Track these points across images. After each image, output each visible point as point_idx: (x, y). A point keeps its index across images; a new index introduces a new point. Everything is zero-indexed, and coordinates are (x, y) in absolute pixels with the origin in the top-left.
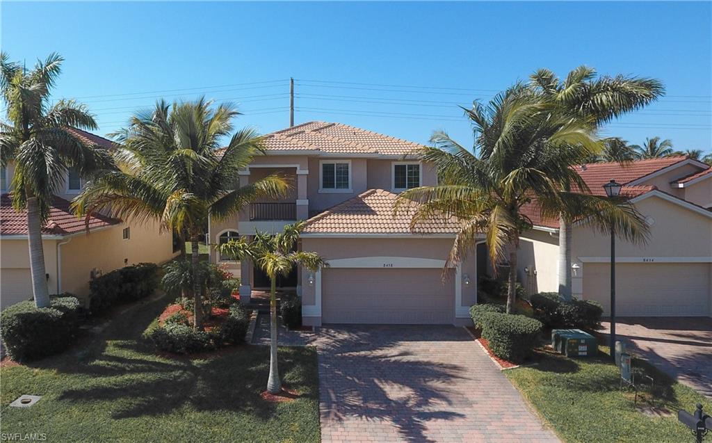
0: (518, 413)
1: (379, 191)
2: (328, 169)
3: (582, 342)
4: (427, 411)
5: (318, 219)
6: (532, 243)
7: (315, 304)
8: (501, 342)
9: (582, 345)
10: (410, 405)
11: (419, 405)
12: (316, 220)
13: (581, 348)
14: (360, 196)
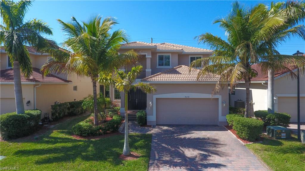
0: (257, 167)
1: (183, 66)
2: (161, 58)
3: (283, 131)
4: (206, 163)
5: (155, 76)
6: (251, 90)
7: (153, 115)
8: (243, 131)
9: (284, 133)
10: (197, 160)
11: (202, 160)
12: (154, 76)
13: (283, 134)
14: (174, 68)
